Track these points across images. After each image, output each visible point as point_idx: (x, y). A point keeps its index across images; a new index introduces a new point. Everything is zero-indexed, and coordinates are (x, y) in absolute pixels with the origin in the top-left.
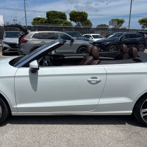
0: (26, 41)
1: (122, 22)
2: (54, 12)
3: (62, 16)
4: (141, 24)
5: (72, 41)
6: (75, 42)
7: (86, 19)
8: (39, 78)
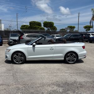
0: (23, 38)
1: (74, 27)
2: (34, 22)
3: (39, 24)
4: (85, 29)
5: (45, 38)
6: (46, 39)
7: (53, 26)
8: (35, 48)
